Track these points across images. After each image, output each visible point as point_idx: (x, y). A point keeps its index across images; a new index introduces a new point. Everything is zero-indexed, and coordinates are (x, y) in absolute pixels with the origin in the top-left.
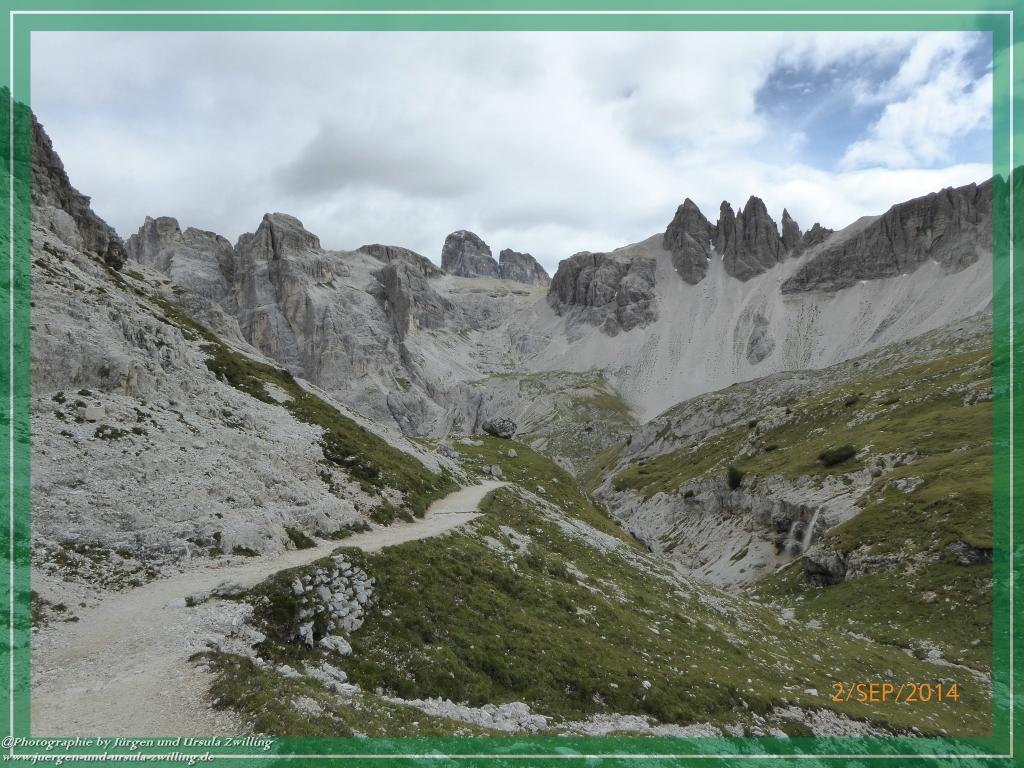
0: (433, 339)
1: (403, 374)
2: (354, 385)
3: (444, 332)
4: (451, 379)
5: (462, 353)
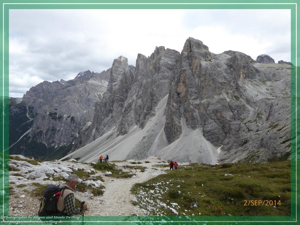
0: (250, 82)
1: (236, 94)
2: (216, 97)
3: (256, 81)
4: (258, 97)
5: (263, 89)
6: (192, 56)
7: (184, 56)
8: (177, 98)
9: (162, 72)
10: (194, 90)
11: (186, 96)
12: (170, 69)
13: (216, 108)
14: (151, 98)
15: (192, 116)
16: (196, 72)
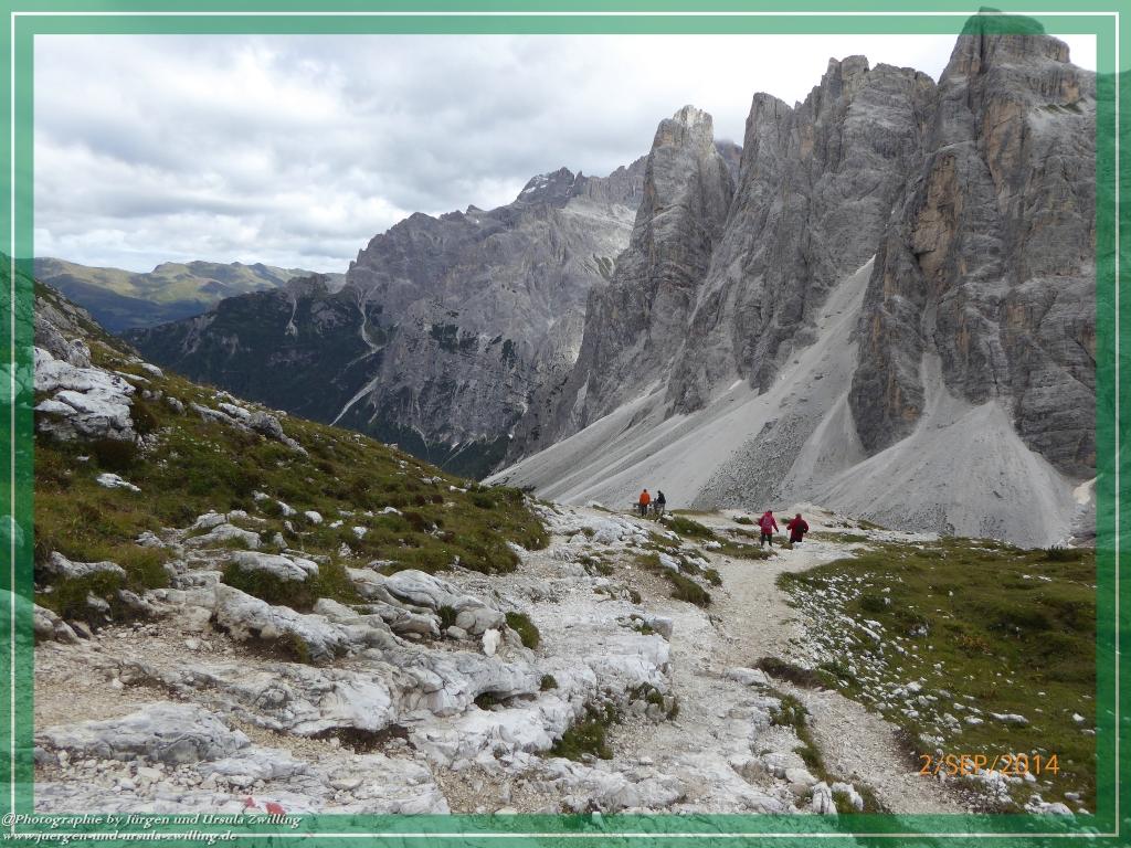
6: (989, 90)
7: (953, 92)
8: (911, 271)
9: (851, 164)
10: (987, 238)
11: (949, 265)
12: (887, 153)
13: (1082, 316)
14: (802, 273)
15: (973, 347)
16: (1003, 163)
